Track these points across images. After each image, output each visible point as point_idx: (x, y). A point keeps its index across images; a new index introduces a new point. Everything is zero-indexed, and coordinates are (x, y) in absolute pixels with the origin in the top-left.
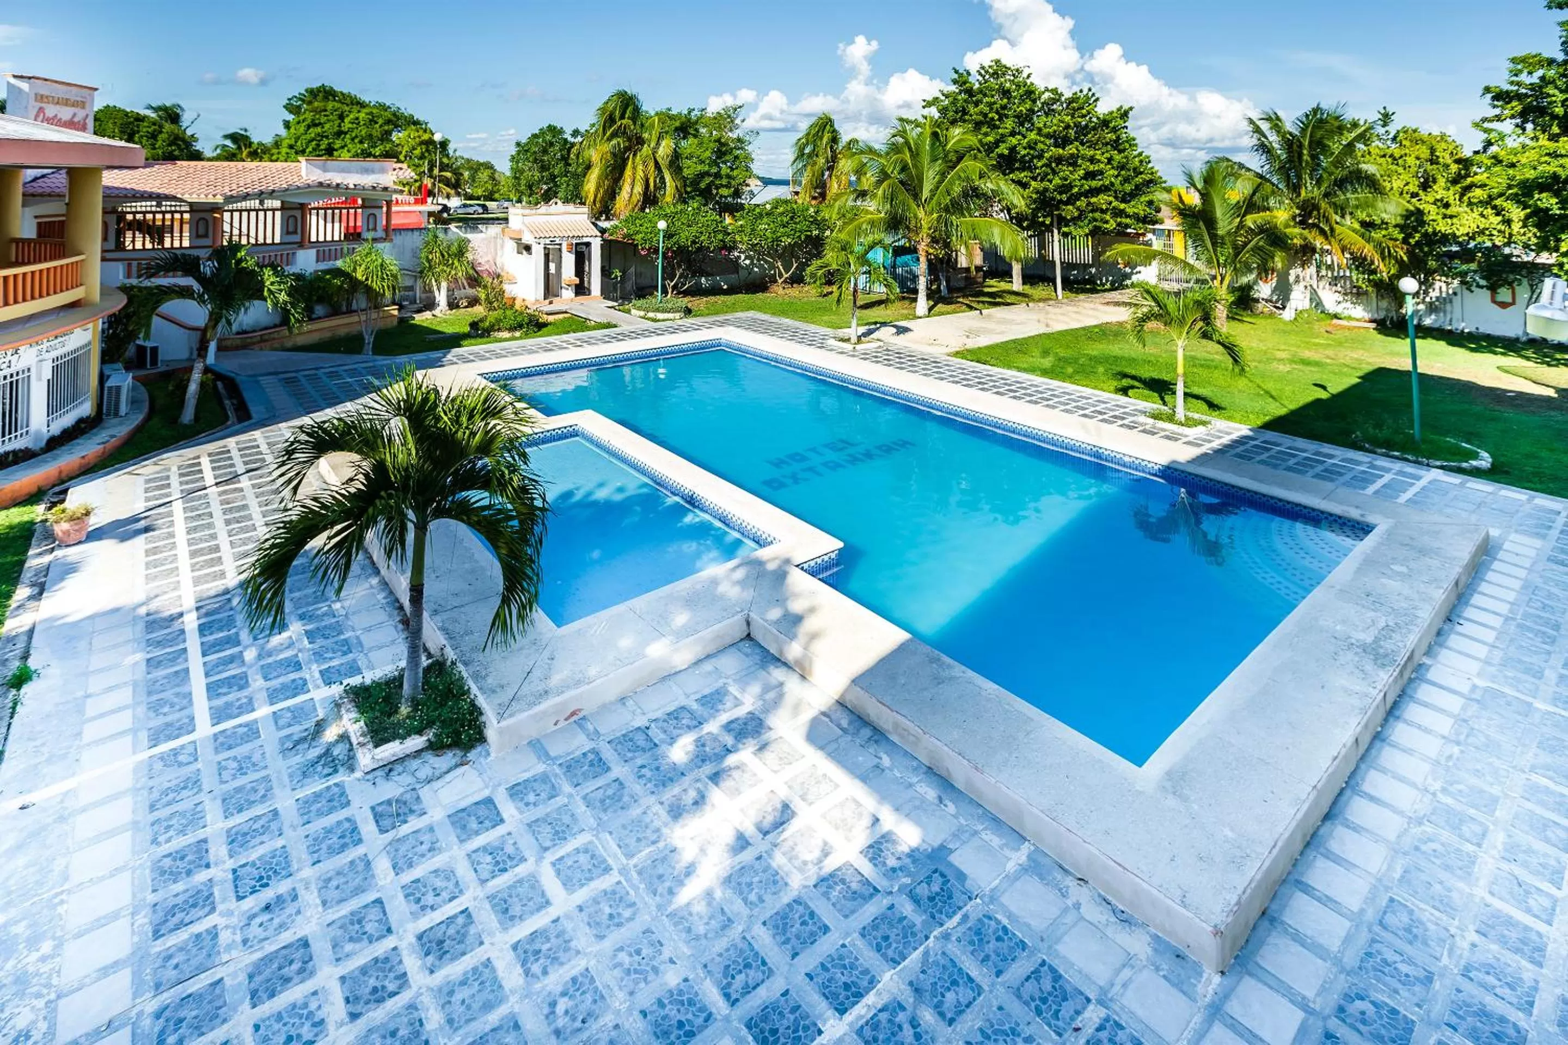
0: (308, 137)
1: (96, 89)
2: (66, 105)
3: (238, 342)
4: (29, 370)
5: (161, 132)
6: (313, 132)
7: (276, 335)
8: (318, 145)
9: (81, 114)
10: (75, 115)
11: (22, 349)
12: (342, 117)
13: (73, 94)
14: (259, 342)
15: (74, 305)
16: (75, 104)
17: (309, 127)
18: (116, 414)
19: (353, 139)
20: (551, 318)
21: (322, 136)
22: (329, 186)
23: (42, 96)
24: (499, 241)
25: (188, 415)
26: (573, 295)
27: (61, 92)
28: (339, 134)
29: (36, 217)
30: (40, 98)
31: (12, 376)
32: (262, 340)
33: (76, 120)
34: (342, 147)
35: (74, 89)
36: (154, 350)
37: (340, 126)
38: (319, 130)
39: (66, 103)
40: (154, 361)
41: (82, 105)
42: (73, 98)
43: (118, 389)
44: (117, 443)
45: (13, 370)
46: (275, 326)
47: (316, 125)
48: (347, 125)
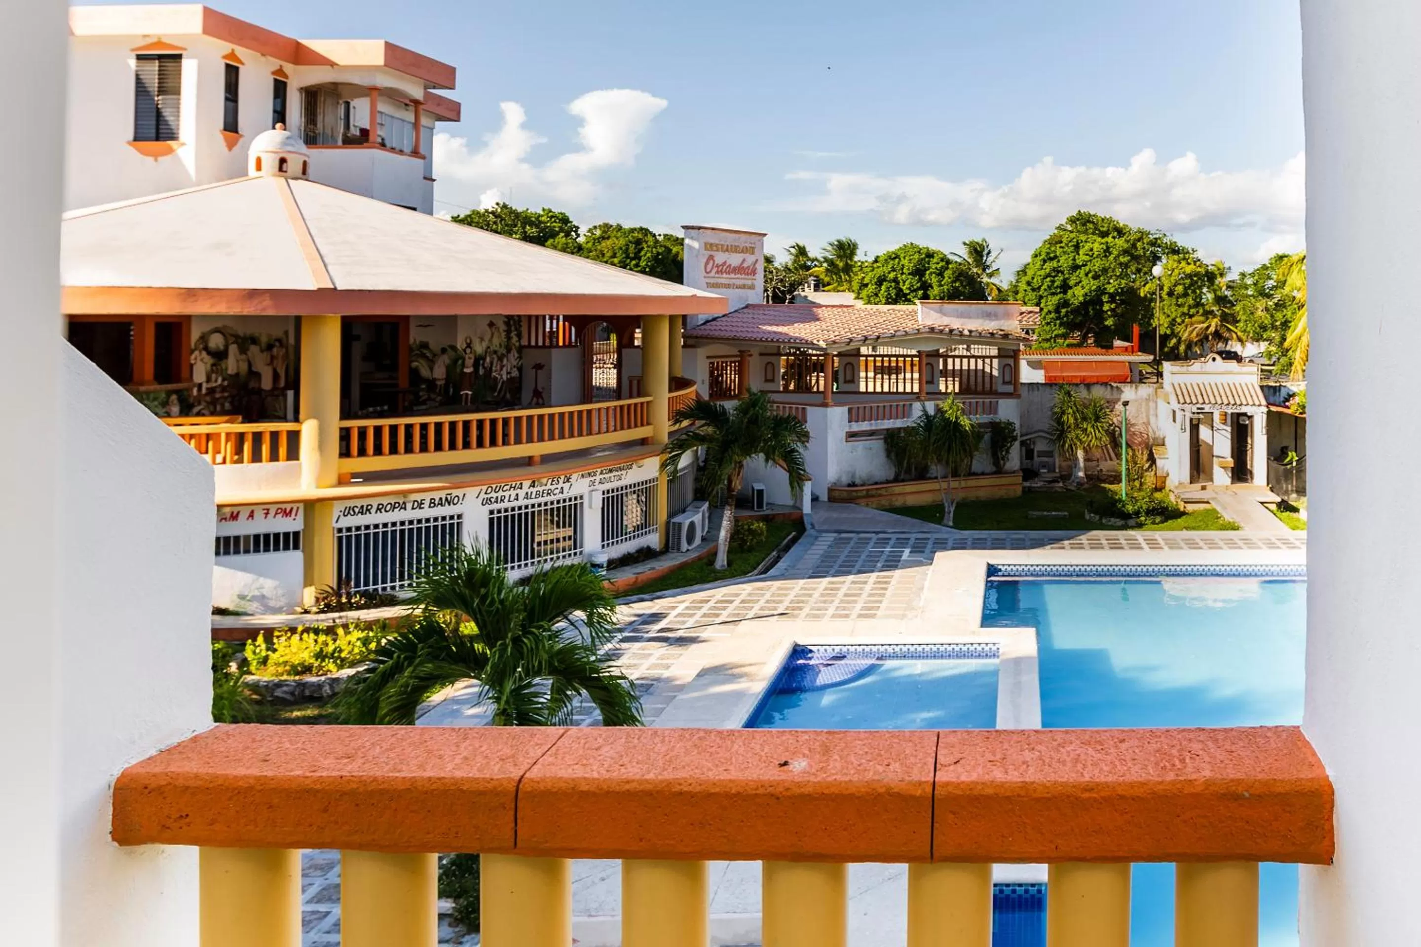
0: (1042, 273)
1: (765, 235)
2: (736, 251)
3: (845, 495)
4: (581, 497)
5: (947, 268)
6: (1049, 266)
7: (883, 492)
8: (1053, 282)
9: (750, 259)
10: (744, 260)
11: (574, 477)
12: (1077, 247)
13: (743, 241)
14: (864, 497)
15: (643, 442)
16: (744, 250)
17: (1045, 261)
18: (679, 549)
19: (1087, 275)
20: (1190, 508)
21: (1057, 271)
22: (941, 331)
23: (711, 244)
24: (1152, 404)
25: (721, 560)
26: (1229, 480)
27: (730, 239)
28: (1075, 268)
29: (708, 357)
30: (709, 246)
31: (564, 501)
32: (868, 496)
33: (745, 265)
34: (1077, 284)
35: (743, 236)
36: (761, 492)
37: (1074, 260)
38: (1054, 264)
39: (735, 249)
40: (760, 505)
41: (752, 250)
42: (742, 245)
43: (680, 524)
44: (654, 576)
45: (565, 495)
46: (888, 482)
47: (1051, 259)
48: (1081, 258)
